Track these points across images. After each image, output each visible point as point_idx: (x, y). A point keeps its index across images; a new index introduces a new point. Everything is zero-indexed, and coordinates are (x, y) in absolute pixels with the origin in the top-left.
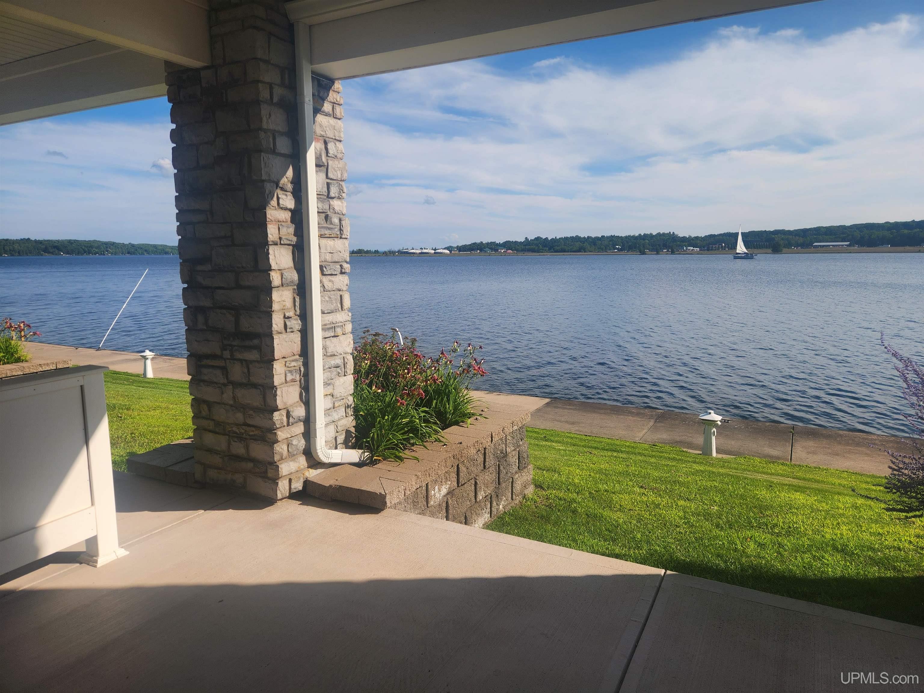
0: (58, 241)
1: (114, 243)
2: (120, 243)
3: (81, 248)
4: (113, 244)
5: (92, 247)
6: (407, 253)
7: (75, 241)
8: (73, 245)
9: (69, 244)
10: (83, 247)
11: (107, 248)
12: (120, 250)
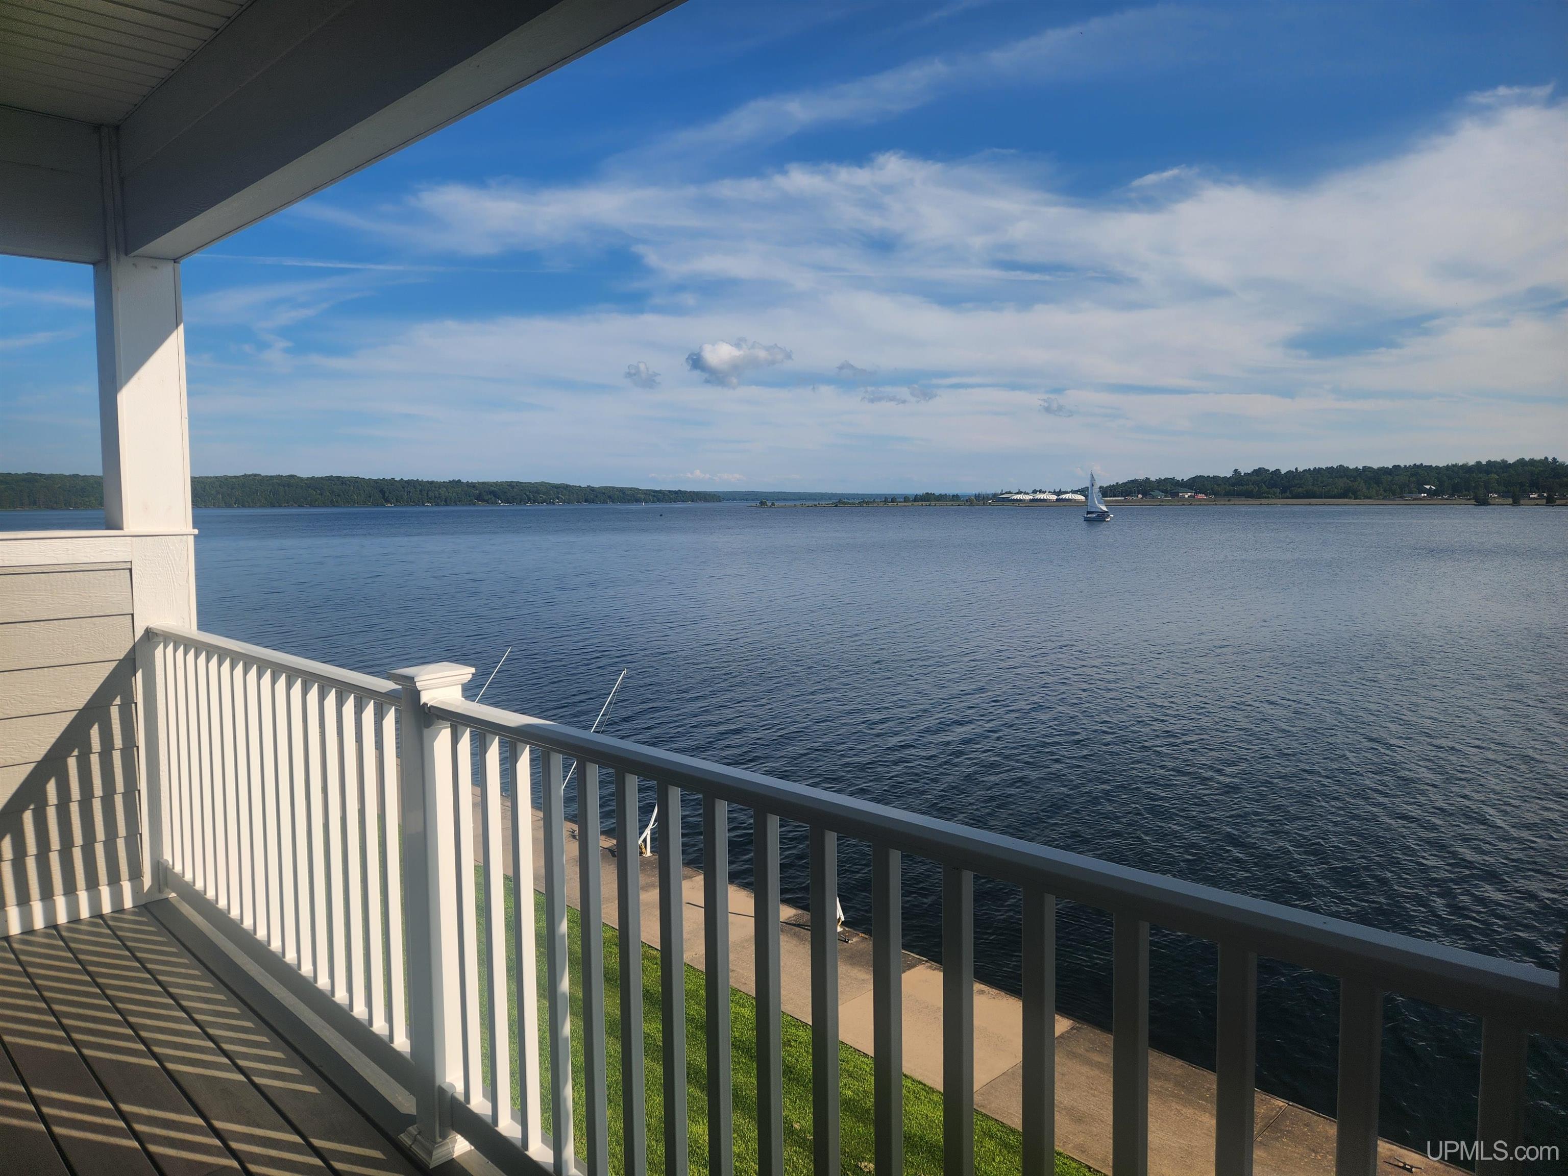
6: (1008, 500)
7: (518, 483)
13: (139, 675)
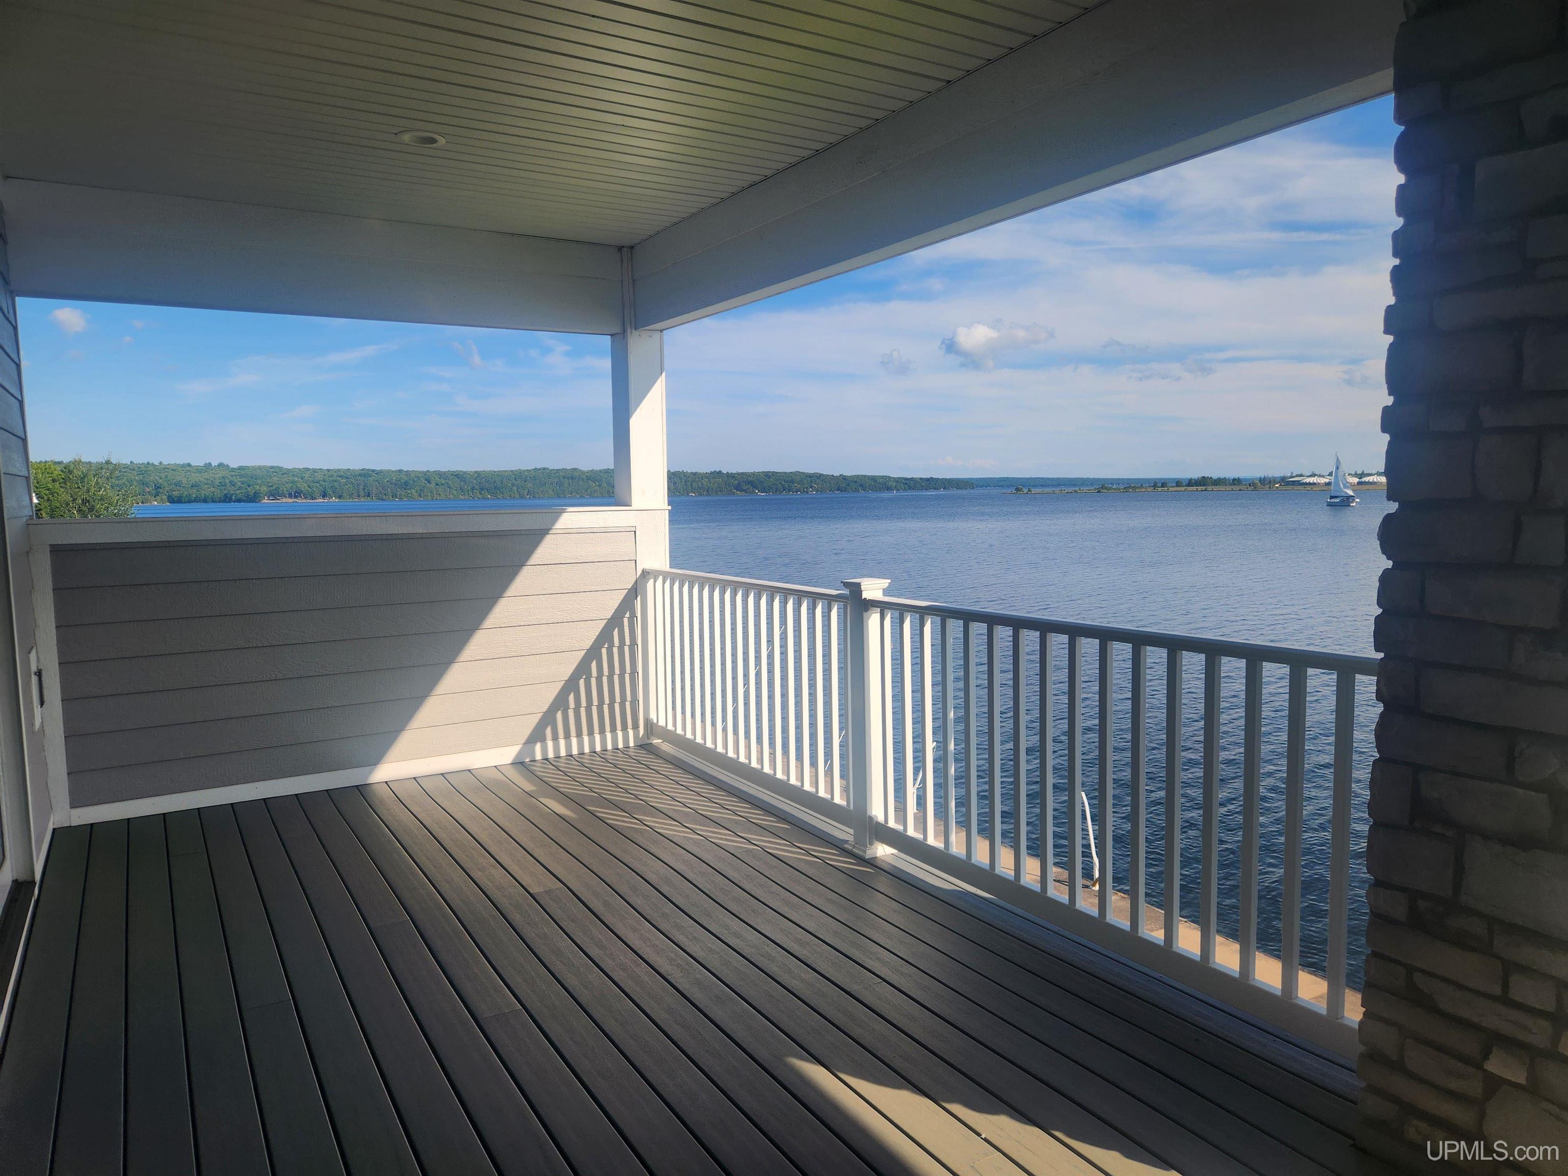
0: (754, 474)
1: (821, 475)
2: (828, 476)
3: (780, 483)
4: (819, 476)
5: (792, 482)
6: (1299, 483)
7: (774, 473)
8: (771, 480)
9: (766, 478)
10: (783, 483)
11: (811, 482)
12: (828, 485)
13: (639, 598)
